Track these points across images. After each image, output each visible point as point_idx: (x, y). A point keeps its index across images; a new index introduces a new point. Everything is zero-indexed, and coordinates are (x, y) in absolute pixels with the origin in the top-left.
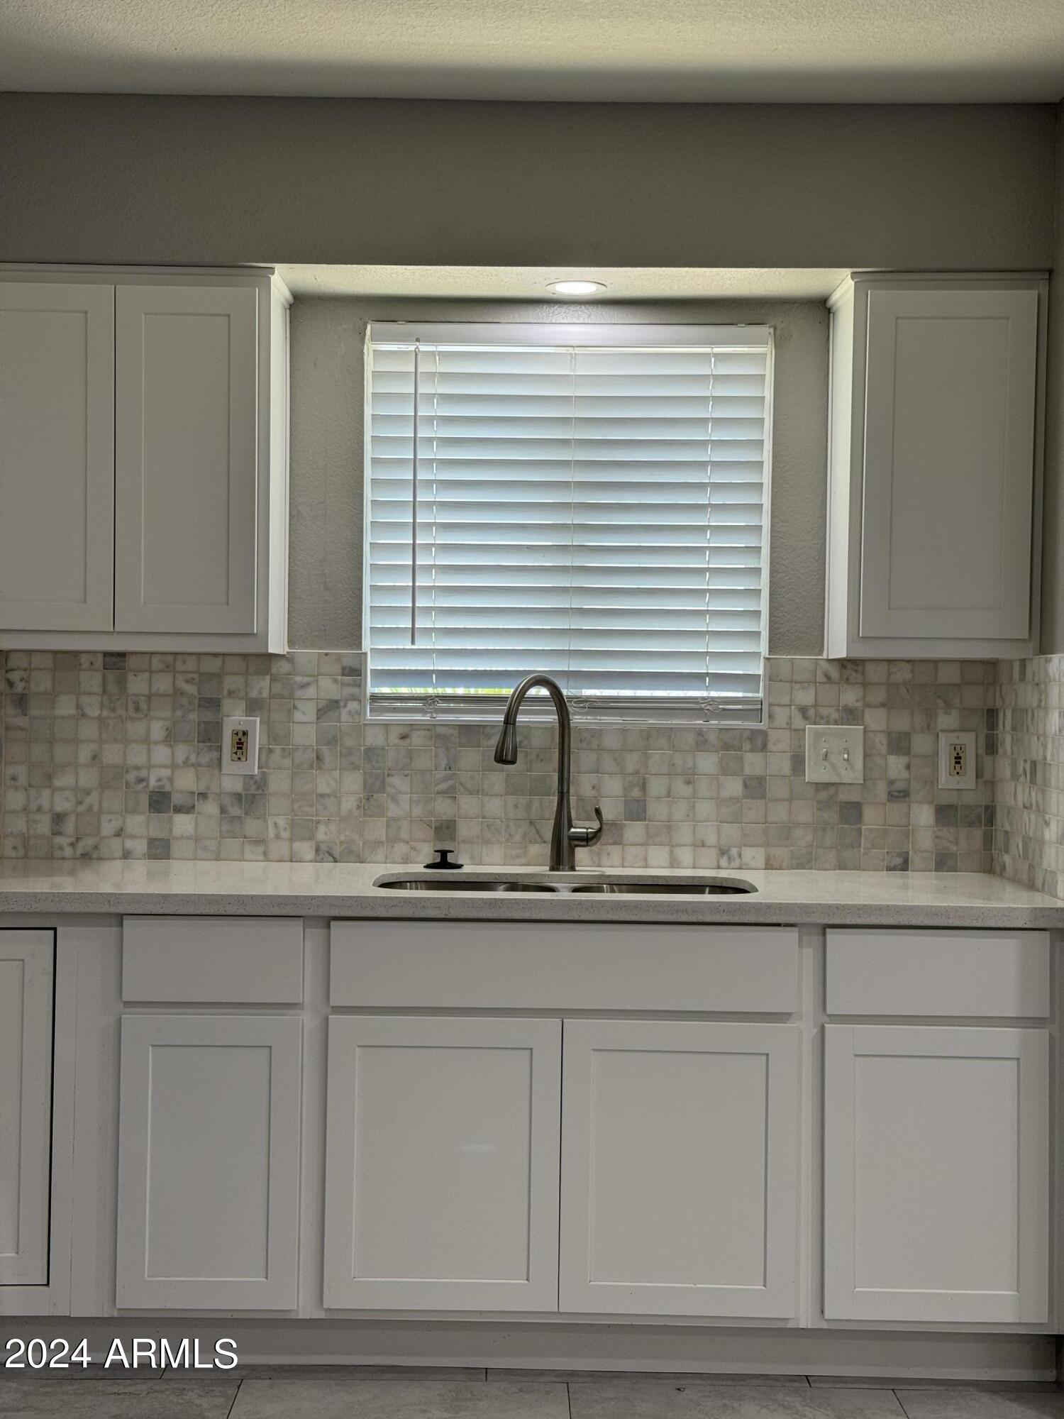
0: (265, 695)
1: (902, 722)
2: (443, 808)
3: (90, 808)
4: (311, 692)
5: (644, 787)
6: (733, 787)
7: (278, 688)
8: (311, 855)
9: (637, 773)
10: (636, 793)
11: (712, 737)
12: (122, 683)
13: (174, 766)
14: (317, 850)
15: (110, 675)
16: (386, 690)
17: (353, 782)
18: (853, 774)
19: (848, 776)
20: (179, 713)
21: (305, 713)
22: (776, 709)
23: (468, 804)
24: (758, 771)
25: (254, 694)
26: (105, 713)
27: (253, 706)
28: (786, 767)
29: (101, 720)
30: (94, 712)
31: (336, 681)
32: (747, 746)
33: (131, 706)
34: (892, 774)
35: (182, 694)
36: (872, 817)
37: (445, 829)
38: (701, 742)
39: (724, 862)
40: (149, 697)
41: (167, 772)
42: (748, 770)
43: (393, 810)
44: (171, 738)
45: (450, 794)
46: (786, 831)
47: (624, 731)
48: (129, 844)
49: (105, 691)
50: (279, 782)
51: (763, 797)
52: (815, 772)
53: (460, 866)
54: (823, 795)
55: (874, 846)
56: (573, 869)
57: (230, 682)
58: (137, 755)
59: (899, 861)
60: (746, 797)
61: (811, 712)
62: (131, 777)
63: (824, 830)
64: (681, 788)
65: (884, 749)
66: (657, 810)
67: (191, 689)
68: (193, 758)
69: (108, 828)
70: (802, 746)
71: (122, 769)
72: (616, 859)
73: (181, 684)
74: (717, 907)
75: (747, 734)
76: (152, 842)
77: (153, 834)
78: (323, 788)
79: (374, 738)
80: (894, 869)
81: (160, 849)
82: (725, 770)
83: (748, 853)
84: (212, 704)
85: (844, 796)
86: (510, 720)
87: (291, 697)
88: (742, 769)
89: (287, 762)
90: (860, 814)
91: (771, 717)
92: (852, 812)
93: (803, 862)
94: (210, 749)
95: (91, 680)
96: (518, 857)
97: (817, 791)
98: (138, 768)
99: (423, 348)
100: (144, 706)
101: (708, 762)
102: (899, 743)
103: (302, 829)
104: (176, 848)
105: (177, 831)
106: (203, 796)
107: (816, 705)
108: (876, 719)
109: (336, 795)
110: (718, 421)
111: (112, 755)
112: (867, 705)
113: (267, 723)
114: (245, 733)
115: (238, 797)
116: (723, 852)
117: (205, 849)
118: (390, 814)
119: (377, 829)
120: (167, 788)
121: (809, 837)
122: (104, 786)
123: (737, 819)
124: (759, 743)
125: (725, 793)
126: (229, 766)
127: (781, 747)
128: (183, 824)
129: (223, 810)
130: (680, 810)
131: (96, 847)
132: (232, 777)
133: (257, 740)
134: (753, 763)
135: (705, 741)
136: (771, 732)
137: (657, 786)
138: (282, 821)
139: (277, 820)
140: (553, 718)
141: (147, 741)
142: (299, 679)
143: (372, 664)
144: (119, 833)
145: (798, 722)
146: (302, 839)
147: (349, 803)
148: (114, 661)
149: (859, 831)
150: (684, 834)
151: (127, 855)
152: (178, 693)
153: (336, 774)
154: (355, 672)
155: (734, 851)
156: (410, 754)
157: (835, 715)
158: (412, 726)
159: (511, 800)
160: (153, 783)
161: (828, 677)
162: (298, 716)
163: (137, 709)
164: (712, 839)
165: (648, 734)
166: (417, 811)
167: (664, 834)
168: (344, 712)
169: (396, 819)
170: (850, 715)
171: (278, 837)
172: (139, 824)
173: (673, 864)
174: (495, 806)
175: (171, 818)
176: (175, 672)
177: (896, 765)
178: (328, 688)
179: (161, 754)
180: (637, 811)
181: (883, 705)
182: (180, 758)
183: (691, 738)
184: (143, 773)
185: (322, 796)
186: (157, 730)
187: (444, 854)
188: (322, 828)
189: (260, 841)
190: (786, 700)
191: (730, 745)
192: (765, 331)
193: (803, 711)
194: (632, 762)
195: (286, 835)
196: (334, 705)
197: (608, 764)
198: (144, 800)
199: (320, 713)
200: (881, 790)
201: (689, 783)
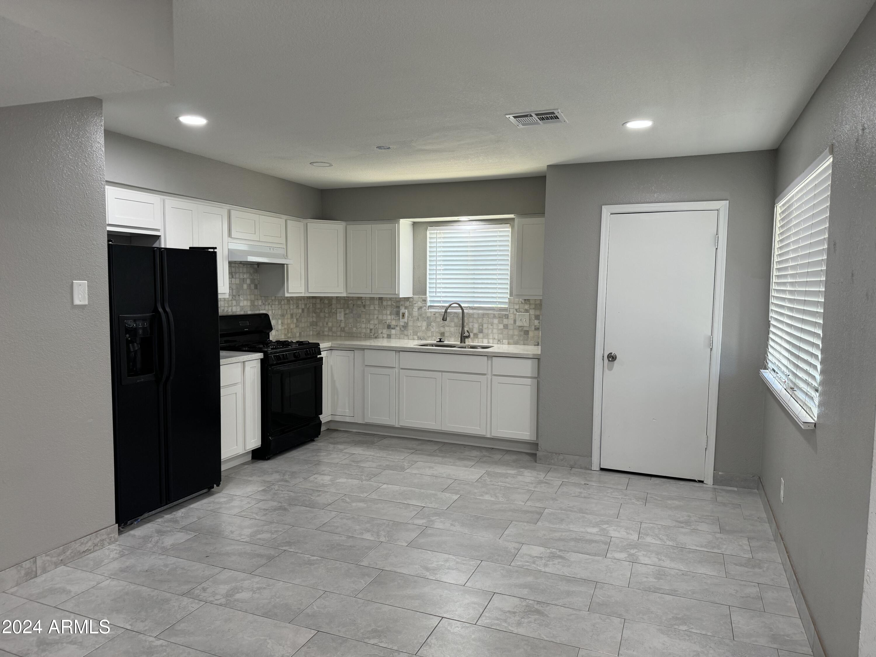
0: (408, 305)
1: (538, 313)
2: (442, 330)
3: (376, 328)
4: (416, 305)
5: (482, 326)
6: (501, 326)
7: (410, 304)
8: (417, 339)
9: (481, 323)
10: (481, 327)
11: (497, 315)
12: (382, 303)
13: (391, 320)
14: (418, 338)
15: (380, 301)
16: (432, 304)
17: (425, 324)
18: (526, 324)
19: (525, 325)
20: (392, 309)
21: (416, 309)
22: (510, 309)
23: (447, 329)
24: (506, 323)
25: (406, 305)
26: (379, 309)
27: (406, 308)
28: (512, 322)
29: (379, 311)
30: (377, 308)
31: (421, 303)
32: (504, 317)
33: (384, 307)
34: (536, 324)
35: (393, 305)
36: (531, 334)
37: (443, 334)
38: (494, 316)
39: (499, 343)
40: (387, 305)
41: (390, 321)
42: (504, 323)
43: (432, 330)
44: (391, 314)
45: (443, 327)
46: (513, 336)
47: (478, 314)
48: (383, 335)
49: (379, 304)
50: (410, 323)
51: (507, 329)
52: (518, 323)
53: (444, 342)
54: (520, 329)
55: (531, 340)
56: (465, 343)
57: (402, 303)
58: (385, 317)
59: (537, 344)
60: (504, 329)
61: (518, 310)
62: (384, 322)
63: (520, 336)
64: (490, 326)
65: (534, 319)
66: (485, 331)
67: (394, 304)
68: (395, 318)
69: (380, 332)
70: (516, 318)
71: (382, 320)
72: (477, 341)
73: (393, 303)
74: (470, 351)
75: (504, 315)
76: (388, 335)
77: (388, 334)
78: (419, 325)
79: (429, 315)
80: (536, 345)
81: (389, 337)
82: (499, 323)
83: (504, 341)
84: (398, 307)
85: (525, 329)
86: (446, 312)
87: (413, 306)
88: (503, 322)
89: (412, 319)
90: (528, 333)
91: (509, 311)
92: (527, 333)
93: (516, 343)
94: (398, 316)
95: (377, 302)
96: (457, 340)
97: (519, 328)
98: (385, 320)
99: (438, 231)
100: (386, 307)
101: (496, 321)
102: (537, 317)
103: (415, 333)
104: (392, 336)
105: (392, 333)
106: (397, 326)
107: (519, 309)
108: (532, 312)
109: (421, 326)
110: (500, 246)
111: (380, 317)
112: (530, 309)
113: (408, 311)
114: (404, 313)
115: (403, 326)
116: (499, 341)
117: (397, 337)
118: (432, 331)
119: (429, 334)
120: (390, 324)
121: (517, 338)
122: (379, 323)
123: (502, 334)
124: (507, 317)
125: (499, 328)
126: (401, 320)
127: (512, 318)
128: (393, 332)
129: (400, 329)
130: (490, 331)
131: (378, 336)
132: (402, 322)
133: (406, 315)
134: (505, 321)
135: (495, 316)
136: (509, 314)
137: (485, 326)
138: (411, 332)
139: (410, 332)
140: (461, 311)
141: (386, 314)
142: (414, 302)
143: (429, 299)
144: (382, 333)
145: (515, 312)
146: (415, 335)
147: (424, 328)
148: (381, 299)
149: (528, 337)
150: (491, 337)
151: (383, 337)
152: (392, 305)
153: (421, 322)
154: (425, 301)
155: (501, 340)
156: (436, 318)
157: (523, 311)
158: (436, 312)
159: (455, 328)
160: (388, 323)
161: (522, 302)
162: (414, 310)
163: (385, 308)
164: (496, 338)
165: (483, 315)
166: (437, 330)
167: (486, 336)
168: (423, 309)
169: (433, 332)
170: (527, 311)
171: (410, 334)
172: (385, 331)
173: (488, 343)
174: (452, 329)
175: (391, 330)
176: (391, 300)
177: (536, 322)
178: (420, 304)
179: (389, 317)
180: (481, 331)
181: (534, 309)
182: (392, 318)
183: (492, 315)
184: (386, 321)
185: (419, 326)
186: (388, 312)
187: (440, 339)
188: (419, 333)
189: (407, 336)
190: (513, 308)
191: (501, 317)
192: (509, 225)
193: (516, 310)
194: (480, 320)
195: (412, 334)
196: (421, 308)
197: (475, 321)
198: (386, 326)
199: (418, 309)
200: (533, 328)
201: (492, 325)
